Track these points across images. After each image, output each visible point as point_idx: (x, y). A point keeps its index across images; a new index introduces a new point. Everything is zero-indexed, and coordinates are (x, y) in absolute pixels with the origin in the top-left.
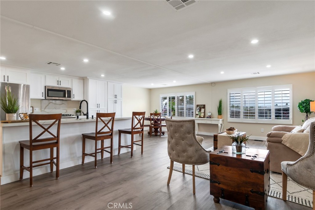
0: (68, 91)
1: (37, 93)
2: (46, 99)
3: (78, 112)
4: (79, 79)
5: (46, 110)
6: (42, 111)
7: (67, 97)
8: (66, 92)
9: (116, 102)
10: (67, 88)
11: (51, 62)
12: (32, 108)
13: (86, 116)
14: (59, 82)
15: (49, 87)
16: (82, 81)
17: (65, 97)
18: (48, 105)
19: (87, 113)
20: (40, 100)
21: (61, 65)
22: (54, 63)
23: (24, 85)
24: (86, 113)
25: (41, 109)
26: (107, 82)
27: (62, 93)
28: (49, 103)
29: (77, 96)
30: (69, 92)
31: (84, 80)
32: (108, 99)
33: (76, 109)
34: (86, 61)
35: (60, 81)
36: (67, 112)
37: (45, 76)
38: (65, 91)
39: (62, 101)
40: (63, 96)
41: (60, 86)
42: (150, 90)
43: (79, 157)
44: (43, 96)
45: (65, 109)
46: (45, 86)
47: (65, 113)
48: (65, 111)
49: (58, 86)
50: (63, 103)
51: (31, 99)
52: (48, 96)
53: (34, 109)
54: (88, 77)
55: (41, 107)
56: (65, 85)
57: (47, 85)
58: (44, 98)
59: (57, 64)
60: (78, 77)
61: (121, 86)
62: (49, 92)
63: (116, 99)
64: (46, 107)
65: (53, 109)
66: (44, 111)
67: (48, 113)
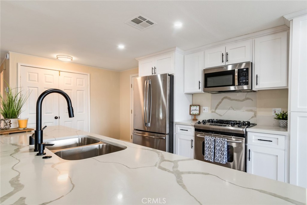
5: (217, 111)
6: (213, 112)
7: (240, 85)
8: (236, 73)
12: (198, 107)
14: (225, 56)
18: (220, 103)
25: (211, 109)
28: (223, 99)
30: (245, 73)
33: (279, 111)
35: (227, 54)
36: (255, 116)
40: (231, 84)
41: (226, 63)
44: (200, 88)
45: (251, 111)
48: (252, 114)
49: (223, 64)
50: (248, 97)
52: (206, 87)
54: (286, 17)
55: (212, 105)
57: (206, 67)
58: (201, 91)
64: (218, 105)
65: (229, 109)
66: (215, 112)
67: (221, 116)
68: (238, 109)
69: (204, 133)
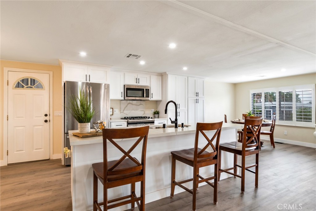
0: (146, 89)
1: (117, 93)
2: (125, 99)
3: (156, 114)
4: (157, 75)
5: (125, 112)
6: (122, 112)
7: (146, 97)
8: (145, 90)
9: (197, 101)
10: (145, 86)
11: (131, 54)
12: (112, 109)
13: (174, 124)
14: (137, 80)
15: (128, 85)
16: (160, 77)
17: (144, 97)
18: (127, 106)
19: (176, 120)
20: (119, 101)
21: (141, 57)
22: (134, 55)
23: (105, 85)
24: (174, 120)
25: (120, 111)
26: (188, 77)
27: (140, 92)
28: (128, 104)
29: (155, 95)
30: (148, 91)
31: (163, 76)
32: (189, 98)
33: (153, 110)
34: (173, 46)
35: (139, 79)
36: (145, 113)
37: (124, 74)
38: (143, 89)
39: (140, 101)
40: (141, 96)
41: (138, 84)
42: (235, 86)
43: (166, 186)
44: (122, 96)
45: (143, 111)
46: (124, 85)
47: (143, 114)
48: (143, 112)
49: (136, 84)
50: (141, 103)
51: (111, 100)
52: (127, 96)
53: (114, 110)
54: (167, 73)
55: (120, 108)
56: (143, 83)
57: (126, 84)
58: (123, 98)
59: (137, 56)
60: (155, 74)
61: (203, 81)
62: (128, 91)
63: (197, 98)
64: (125, 108)
65: (132, 110)
66: (123, 112)
67: (127, 115)
68: (137, 110)
69: (134, 125)
